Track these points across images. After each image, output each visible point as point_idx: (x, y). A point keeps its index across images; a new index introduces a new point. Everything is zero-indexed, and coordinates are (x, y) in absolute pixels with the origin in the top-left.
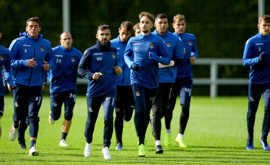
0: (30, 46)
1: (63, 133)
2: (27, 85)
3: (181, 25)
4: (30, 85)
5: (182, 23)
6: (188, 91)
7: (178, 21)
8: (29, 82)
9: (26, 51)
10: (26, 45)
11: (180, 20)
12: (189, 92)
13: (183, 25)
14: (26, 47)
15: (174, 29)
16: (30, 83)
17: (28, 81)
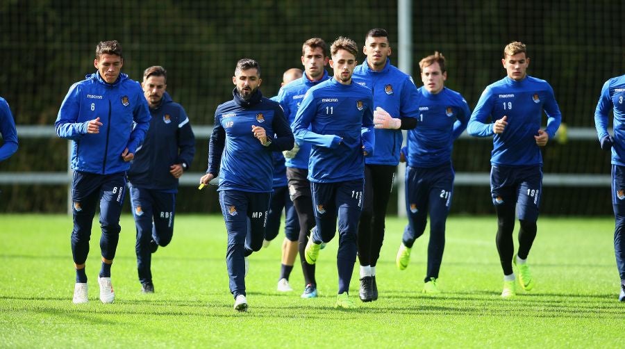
0: (100, 97)
1: (283, 266)
2: (100, 172)
3: (517, 63)
4: (105, 174)
5: (519, 59)
6: (532, 195)
7: (512, 54)
8: (104, 168)
9: (93, 107)
10: (93, 97)
11: (516, 53)
12: (534, 197)
13: (521, 62)
14: (93, 100)
15: (506, 70)
16: (106, 169)
17: (102, 165)
